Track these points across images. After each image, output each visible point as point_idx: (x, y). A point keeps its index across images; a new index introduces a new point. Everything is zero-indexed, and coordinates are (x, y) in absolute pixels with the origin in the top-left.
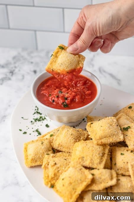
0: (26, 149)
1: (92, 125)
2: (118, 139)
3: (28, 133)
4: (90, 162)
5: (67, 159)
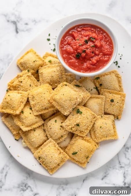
0: (28, 52)
1: (65, 86)
2: (63, 112)
3: (50, 42)
4: (33, 104)
5: (31, 86)
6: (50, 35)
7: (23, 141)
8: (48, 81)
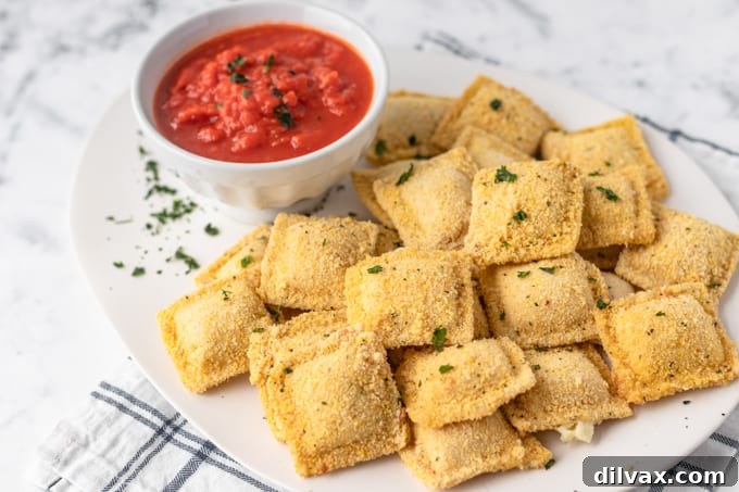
3: (150, 272)
6: (118, 262)
7: (565, 433)
8: (337, 265)
